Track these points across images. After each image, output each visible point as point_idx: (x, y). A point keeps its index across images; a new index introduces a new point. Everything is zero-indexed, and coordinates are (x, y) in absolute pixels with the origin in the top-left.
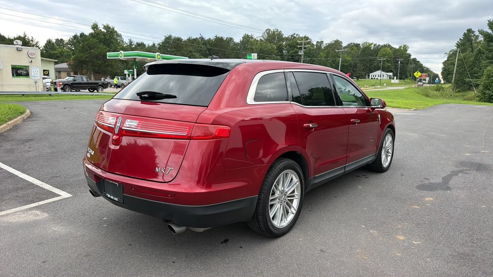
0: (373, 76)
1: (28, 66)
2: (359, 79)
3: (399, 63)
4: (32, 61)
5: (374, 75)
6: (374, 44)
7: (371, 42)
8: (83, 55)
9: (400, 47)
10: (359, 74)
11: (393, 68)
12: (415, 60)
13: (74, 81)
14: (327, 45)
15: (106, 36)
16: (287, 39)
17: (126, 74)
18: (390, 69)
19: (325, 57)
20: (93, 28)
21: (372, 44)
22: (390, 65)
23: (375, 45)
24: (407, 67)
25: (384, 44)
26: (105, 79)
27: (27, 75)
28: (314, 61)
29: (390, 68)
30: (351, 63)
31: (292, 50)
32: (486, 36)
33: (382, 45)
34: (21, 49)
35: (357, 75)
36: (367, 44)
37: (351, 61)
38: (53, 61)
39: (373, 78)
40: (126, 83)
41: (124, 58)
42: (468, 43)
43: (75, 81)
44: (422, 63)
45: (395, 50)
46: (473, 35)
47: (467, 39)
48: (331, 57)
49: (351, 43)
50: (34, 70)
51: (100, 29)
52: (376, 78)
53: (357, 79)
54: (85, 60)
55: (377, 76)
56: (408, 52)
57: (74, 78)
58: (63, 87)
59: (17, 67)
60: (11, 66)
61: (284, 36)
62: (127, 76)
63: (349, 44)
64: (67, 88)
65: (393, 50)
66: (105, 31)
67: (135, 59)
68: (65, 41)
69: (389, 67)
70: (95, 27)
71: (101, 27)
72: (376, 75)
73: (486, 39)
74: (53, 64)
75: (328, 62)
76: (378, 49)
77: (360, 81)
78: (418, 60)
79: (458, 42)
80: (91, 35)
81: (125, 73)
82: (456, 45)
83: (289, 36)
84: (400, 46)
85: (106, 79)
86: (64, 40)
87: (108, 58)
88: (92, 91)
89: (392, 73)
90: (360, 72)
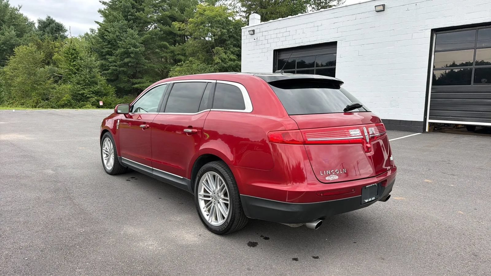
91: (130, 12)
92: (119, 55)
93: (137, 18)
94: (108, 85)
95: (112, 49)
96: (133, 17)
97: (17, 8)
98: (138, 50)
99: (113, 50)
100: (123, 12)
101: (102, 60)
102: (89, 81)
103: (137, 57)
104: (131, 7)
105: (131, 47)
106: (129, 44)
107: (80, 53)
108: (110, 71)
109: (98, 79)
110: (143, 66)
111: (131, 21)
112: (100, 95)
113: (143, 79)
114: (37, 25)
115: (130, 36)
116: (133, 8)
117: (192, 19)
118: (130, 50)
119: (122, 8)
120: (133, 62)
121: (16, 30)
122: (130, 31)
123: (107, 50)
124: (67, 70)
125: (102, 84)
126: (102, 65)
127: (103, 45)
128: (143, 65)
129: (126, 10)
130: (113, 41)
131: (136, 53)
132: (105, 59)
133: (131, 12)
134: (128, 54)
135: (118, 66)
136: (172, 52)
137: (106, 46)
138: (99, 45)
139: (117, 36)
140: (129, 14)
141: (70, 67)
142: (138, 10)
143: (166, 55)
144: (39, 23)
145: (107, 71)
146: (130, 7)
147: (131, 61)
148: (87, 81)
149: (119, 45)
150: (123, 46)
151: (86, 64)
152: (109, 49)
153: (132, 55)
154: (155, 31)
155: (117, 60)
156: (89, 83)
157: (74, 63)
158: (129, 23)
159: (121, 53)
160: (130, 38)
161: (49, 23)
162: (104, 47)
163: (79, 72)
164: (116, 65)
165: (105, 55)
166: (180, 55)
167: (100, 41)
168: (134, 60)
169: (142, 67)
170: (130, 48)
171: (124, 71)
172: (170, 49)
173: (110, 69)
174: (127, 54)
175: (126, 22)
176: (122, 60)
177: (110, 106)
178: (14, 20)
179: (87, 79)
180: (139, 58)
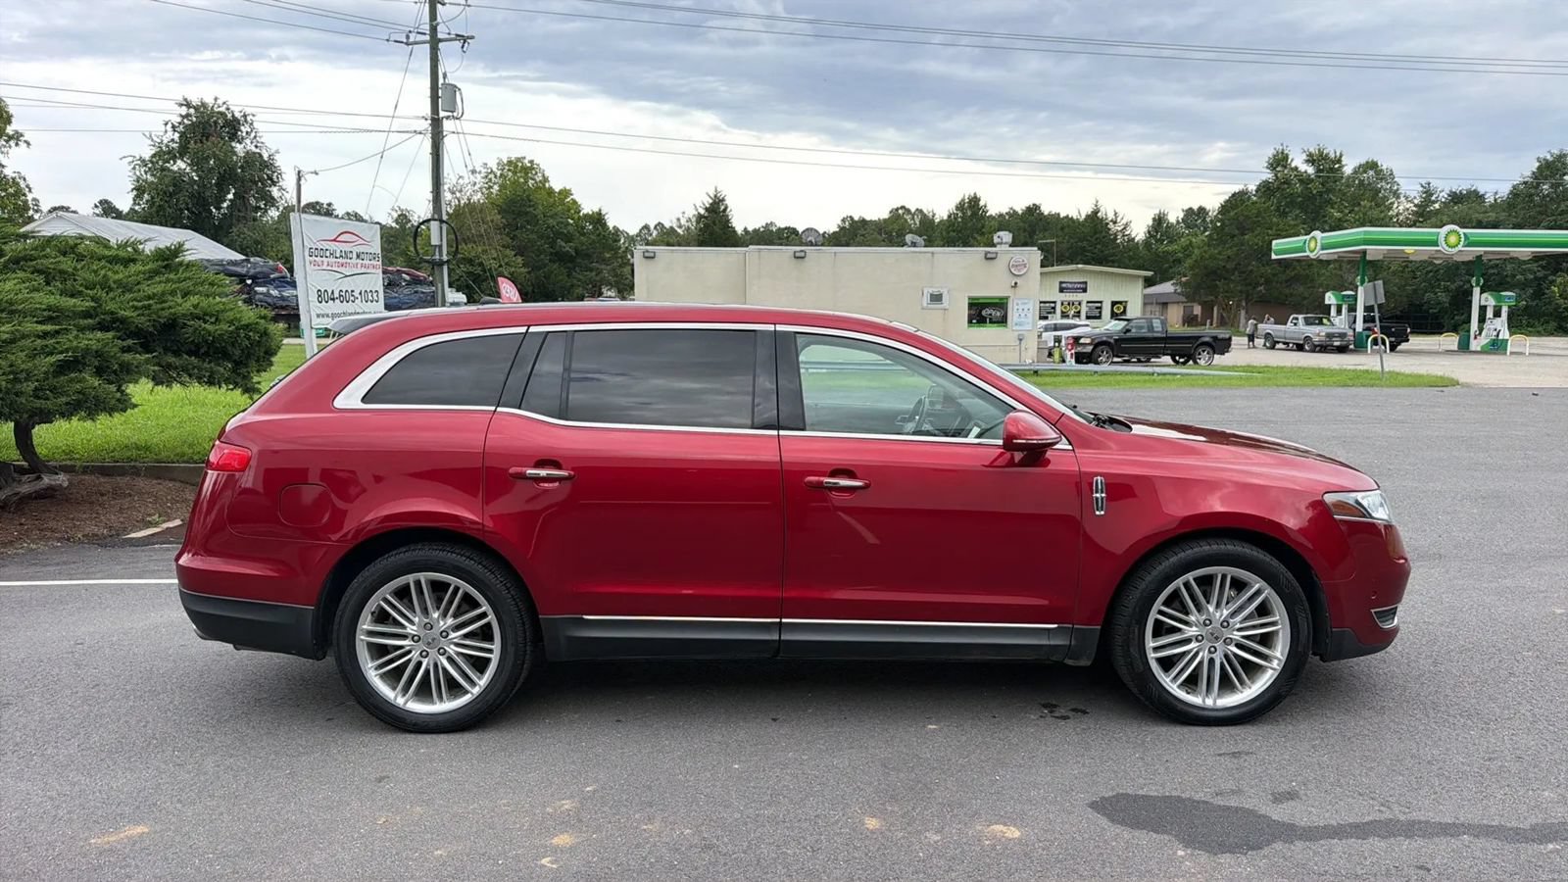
1: (1007, 298)
4: (1016, 283)
8: (1216, 251)
13: (1125, 333)
15: (1310, 186)
17: (1330, 305)
20: (1272, 165)
26: (1256, 325)
27: (1003, 321)
34: (993, 256)
38: (1139, 276)
40: (1318, 335)
41: (1321, 252)
43: (1128, 334)
50: (1021, 307)
51: (1293, 165)
54: (1224, 267)
57: (1127, 325)
58: (1093, 350)
59: (981, 301)
60: (967, 299)
62: (1333, 312)
64: (1103, 352)
66: (1311, 170)
67: (1364, 252)
68: (1210, 214)
70: (1279, 161)
71: (1299, 162)
74: (1140, 284)
80: (1264, 187)
81: (1327, 302)
85: (1262, 322)
86: (1208, 209)
87: (1274, 257)
88: (1182, 360)
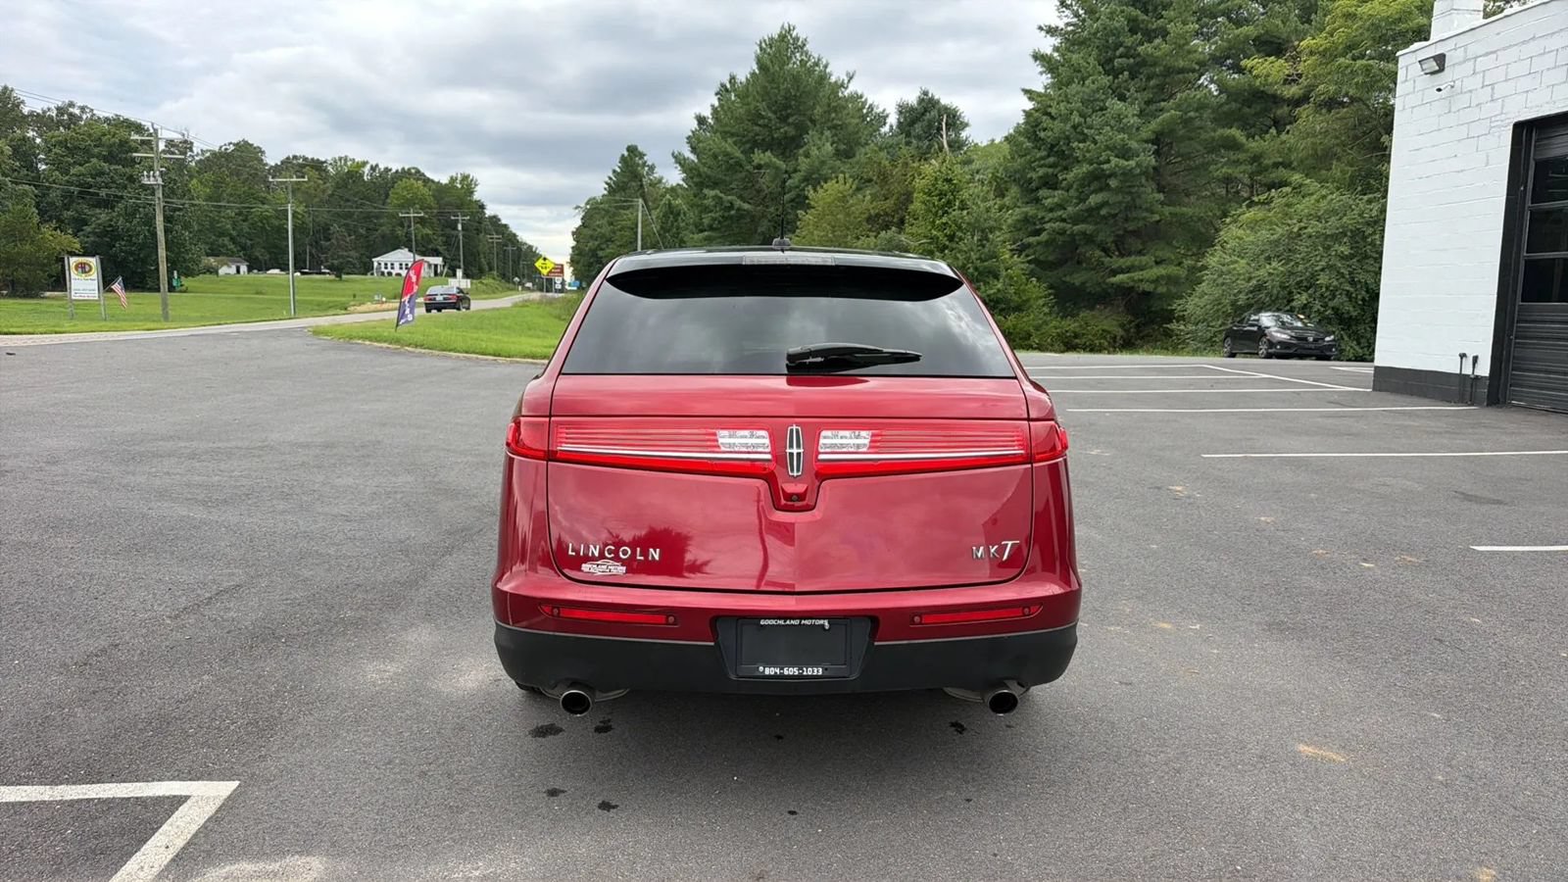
0: (383, 265)
2: (344, 277)
3: (460, 227)
5: (386, 264)
6: (372, 166)
7: (359, 159)
9: (453, 180)
10: (341, 260)
11: (438, 243)
12: (495, 219)
14: (208, 154)
16: (40, 120)
18: (430, 247)
19: (209, 198)
21: (365, 164)
22: (430, 232)
23: (373, 168)
24: (479, 241)
25: (403, 169)
28: (180, 210)
29: (430, 241)
30: (303, 223)
31: (81, 165)
32: (691, 170)
33: (397, 171)
35: (335, 262)
36: (349, 163)
37: (303, 216)
39: (386, 271)
42: (634, 184)
44: (514, 231)
45: (440, 190)
46: (640, 162)
47: (630, 171)
48: (231, 199)
49: (295, 157)
52: (394, 272)
53: (337, 276)
55: (397, 265)
56: (476, 196)
61: (26, 110)
63: (288, 158)
65: (434, 187)
69: (427, 239)
72: (392, 264)
73: (692, 178)
75: (222, 214)
76: (387, 183)
77: (347, 281)
78: (503, 222)
79: (610, 178)
82: (607, 186)
83: (49, 109)
84: (452, 178)
89: (441, 259)
90: (345, 254)
91: (1122, 45)
92: (1075, 186)
93: (1143, 63)
94: (1027, 280)
95: (1059, 168)
96: (1132, 60)
97: (843, 80)
98: (1132, 163)
99: (1061, 171)
100: (1100, 51)
101: (1028, 203)
102: (976, 269)
103: (1130, 187)
104: (1127, 29)
105: (1111, 158)
106: (1107, 148)
107: (962, 190)
108: (1044, 237)
109: (1003, 261)
110: (1145, 214)
111: (1122, 73)
112: (1002, 310)
113: (1144, 255)
114: (893, 119)
115: (1112, 122)
116: (1133, 31)
117: (1314, 39)
118: (1105, 166)
119: (1099, 39)
120: (1114, 204)
121: (836, 139)
122: (1115, 105)
123: (1041, 172)
124: (924, 241)
125: (1011, 278)
126: (1026, 220)
127: (1033, 159)
128: (1147, 210)
129: (1110, 41)
130: (1061, 143)
131: (1124, 174)
132: (1037, 200)
133: (1126, 47)
134: (1103, 180)
135: (1071, 218)
136: (1256, 158)
137: (1042, 162)
138: (1023, 159)
139: (1074, 127)
140: (1118, 53)
141: (933, 231)
142: (1149, 36)
143: (1230, 171)
144: (901, 113)
145: (1037, 238)
146: (1123, 29)
147: (1107, 202)
148: (971, 270)
149: (1078, 154)
150: (1088, 155)
151: (973, 221)
152: (1050, 170)
153: (1113, 183)
154: (1198, 97)
155: (1067, 201)
156: (976, 274)
157: (944, 220)
158: (1116, 81)
159: (1083, 179)
160: (1112, 128)
161: (923, 110)
162: (1037, 163)
163: (954, 245)
164: (1064, 216)
165: (1037, 189)
166: (1281, 168)
167: (1027, 148)
168: (1120, 198)
169: (1144, 219)
170: (1108, 161)
171: (1084, 233)
172: (1247, 151)
173: (1045, 230)
174: (1097, 179)
175: (1106, 80)
176: (1082, 200)
177: (1026, 343)
178: (833, 115)
179: (972, 262)
180: (1133, 190)
